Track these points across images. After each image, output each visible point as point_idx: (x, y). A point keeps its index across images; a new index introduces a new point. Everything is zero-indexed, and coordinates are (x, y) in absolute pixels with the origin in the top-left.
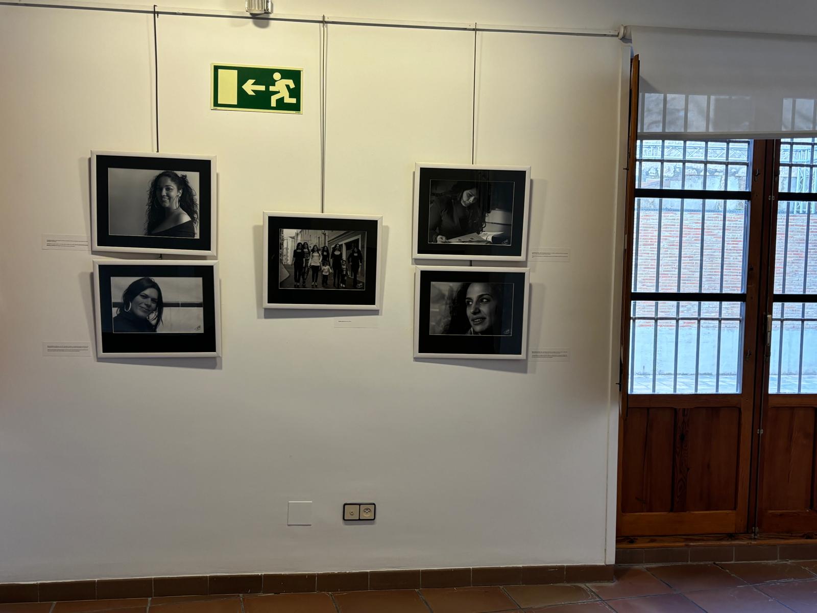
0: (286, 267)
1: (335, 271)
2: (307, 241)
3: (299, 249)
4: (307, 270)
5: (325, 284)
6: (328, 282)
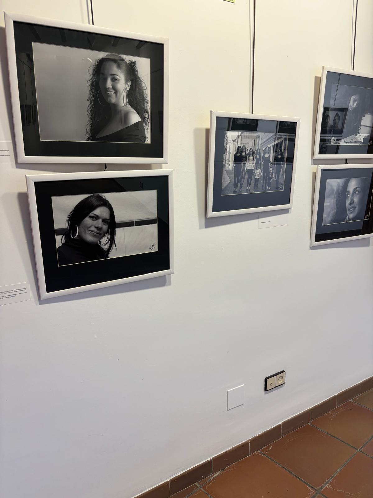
0: (228, 172)
1: (264, 174)
2: (246, 144)
3: (238, 153)
4: (243, 175)
5: (256, 188)
6: (258, 185)
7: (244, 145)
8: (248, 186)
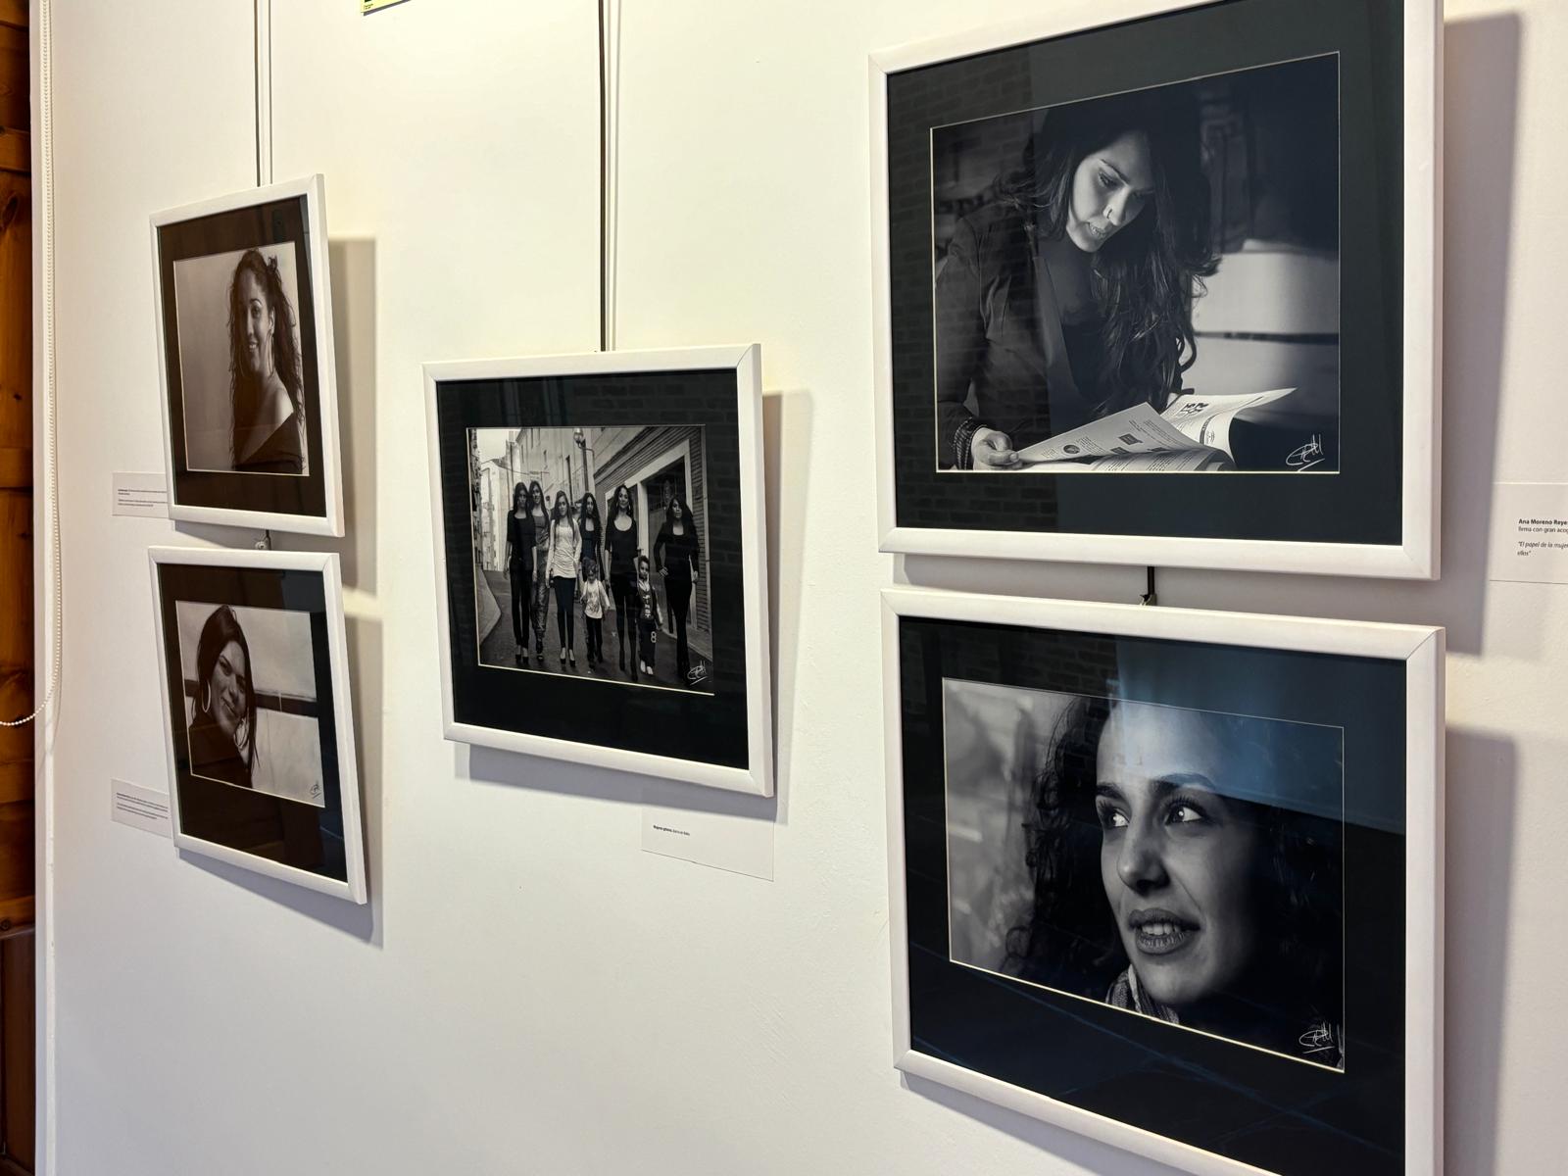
0: (492, 580)
1: (618, 600)
2: (539, 476)
3: (520, 510)
4: (542, 596)
5: (596, 659)
6: (604, 648)
7: (535, 478)
8: (563, 645)
